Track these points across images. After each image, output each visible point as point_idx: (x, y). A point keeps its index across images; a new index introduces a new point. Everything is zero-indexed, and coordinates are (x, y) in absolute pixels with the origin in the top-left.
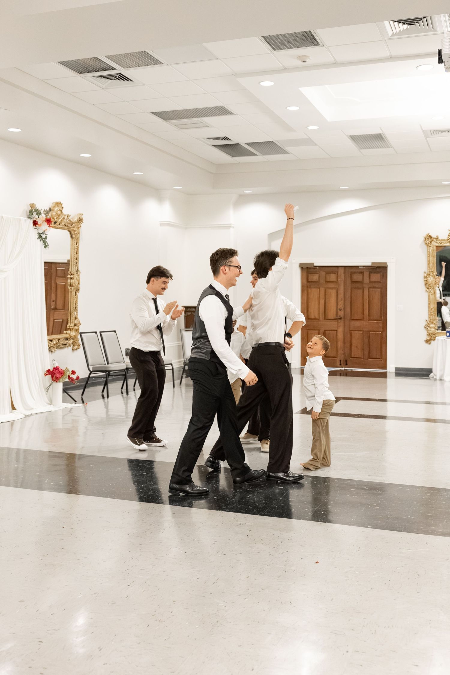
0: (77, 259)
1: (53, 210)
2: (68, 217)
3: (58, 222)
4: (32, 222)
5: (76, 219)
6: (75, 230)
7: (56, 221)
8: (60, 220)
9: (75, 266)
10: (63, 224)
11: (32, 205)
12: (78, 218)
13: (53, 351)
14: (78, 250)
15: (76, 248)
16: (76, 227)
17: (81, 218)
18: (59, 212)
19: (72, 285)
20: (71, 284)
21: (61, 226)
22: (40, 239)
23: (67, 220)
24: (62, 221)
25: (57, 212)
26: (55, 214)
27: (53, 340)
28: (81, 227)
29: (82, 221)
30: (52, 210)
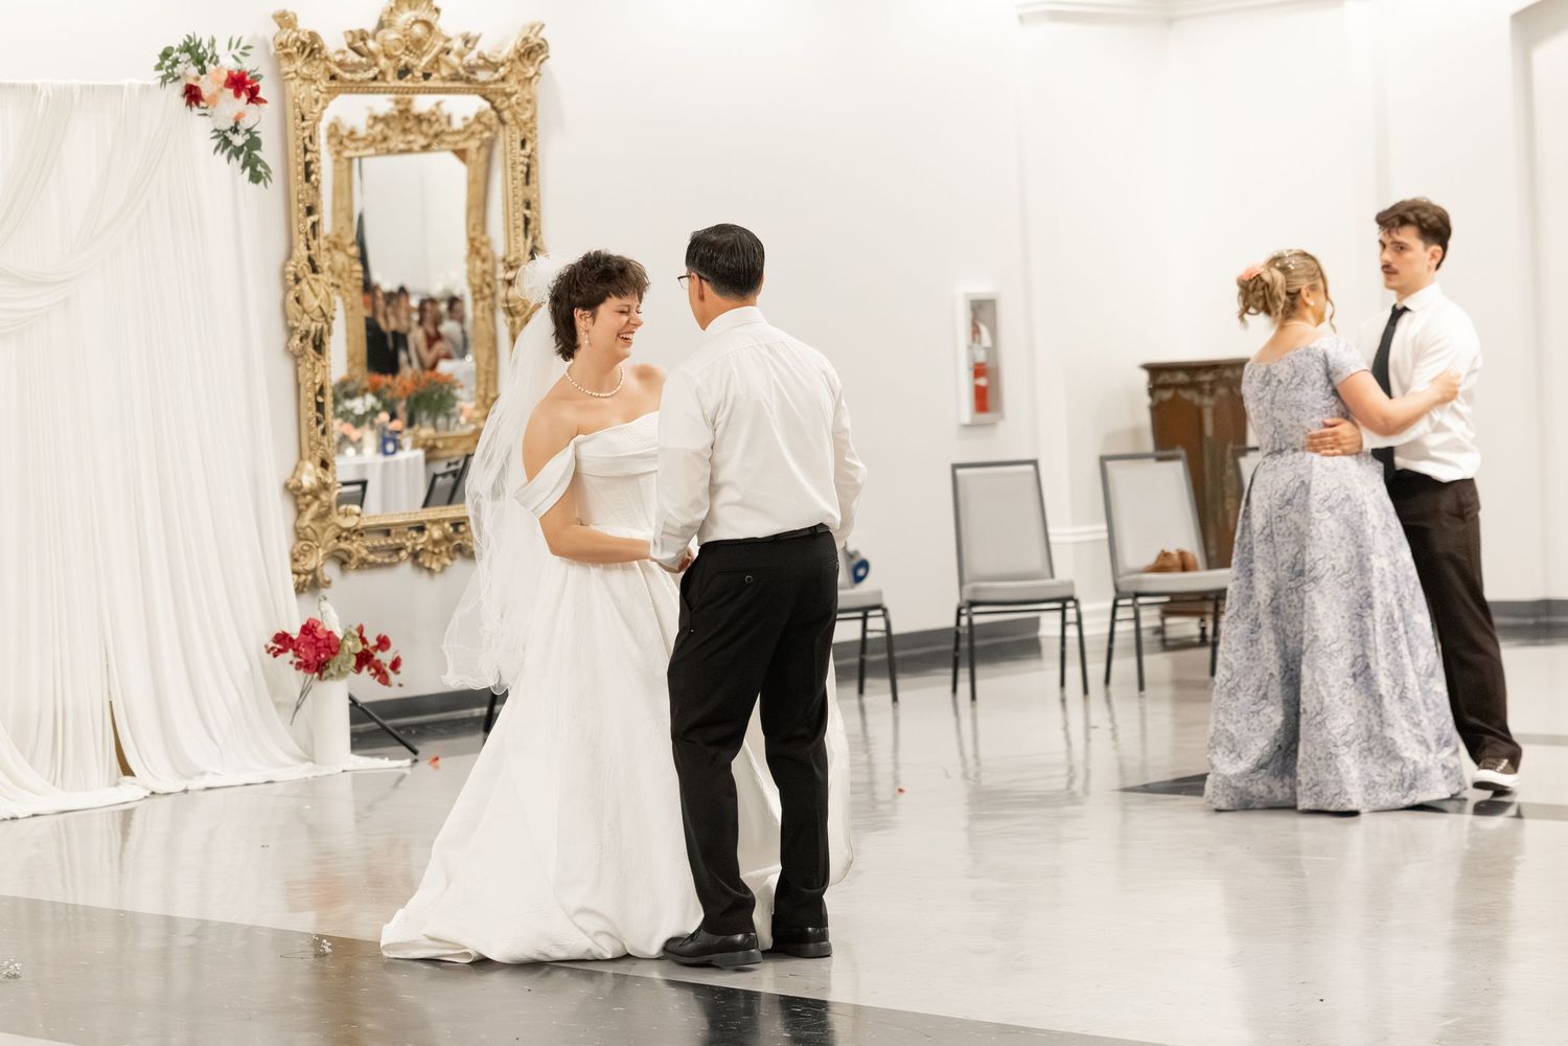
0: (533, 205)
1: (390, 25)
2: (469, 45)
3: (420, 68)
4: (177, 89)
5: (507, 50)
6: (508, 90)
7: (406, 66)
8: (426, 59)
9: (521, 231)
10: (445, 72)
11: (284, 20)
12: (519, 43)
13: (435, 566)
14: (532, 169)
15: (522, 163)
16: (513, 81)
17: (534, 41)
18: (418, 30)
19: (514, 307)
20: (511, 305)
21: (439, 84)
22: (226, 152)
23: (461, 55)
24: (436, 60)
25: (405, 30)
26: (398, 39)
27: (428, 526)
28: (541, 79)
29: (543, 53)
30: (386, 24)
